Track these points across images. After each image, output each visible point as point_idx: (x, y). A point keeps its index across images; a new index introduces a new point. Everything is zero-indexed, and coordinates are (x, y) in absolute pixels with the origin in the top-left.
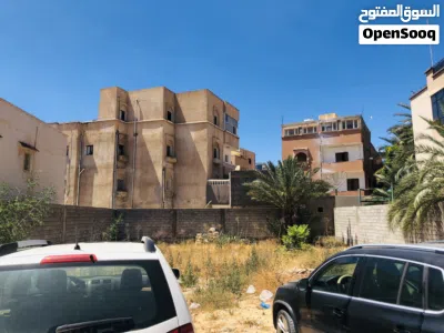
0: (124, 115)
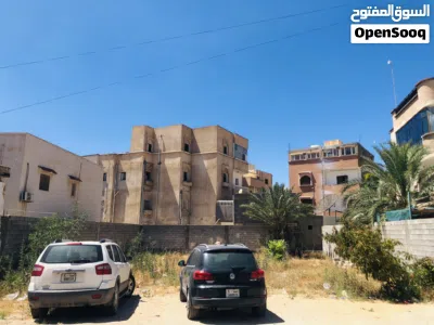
0: (151, 148)
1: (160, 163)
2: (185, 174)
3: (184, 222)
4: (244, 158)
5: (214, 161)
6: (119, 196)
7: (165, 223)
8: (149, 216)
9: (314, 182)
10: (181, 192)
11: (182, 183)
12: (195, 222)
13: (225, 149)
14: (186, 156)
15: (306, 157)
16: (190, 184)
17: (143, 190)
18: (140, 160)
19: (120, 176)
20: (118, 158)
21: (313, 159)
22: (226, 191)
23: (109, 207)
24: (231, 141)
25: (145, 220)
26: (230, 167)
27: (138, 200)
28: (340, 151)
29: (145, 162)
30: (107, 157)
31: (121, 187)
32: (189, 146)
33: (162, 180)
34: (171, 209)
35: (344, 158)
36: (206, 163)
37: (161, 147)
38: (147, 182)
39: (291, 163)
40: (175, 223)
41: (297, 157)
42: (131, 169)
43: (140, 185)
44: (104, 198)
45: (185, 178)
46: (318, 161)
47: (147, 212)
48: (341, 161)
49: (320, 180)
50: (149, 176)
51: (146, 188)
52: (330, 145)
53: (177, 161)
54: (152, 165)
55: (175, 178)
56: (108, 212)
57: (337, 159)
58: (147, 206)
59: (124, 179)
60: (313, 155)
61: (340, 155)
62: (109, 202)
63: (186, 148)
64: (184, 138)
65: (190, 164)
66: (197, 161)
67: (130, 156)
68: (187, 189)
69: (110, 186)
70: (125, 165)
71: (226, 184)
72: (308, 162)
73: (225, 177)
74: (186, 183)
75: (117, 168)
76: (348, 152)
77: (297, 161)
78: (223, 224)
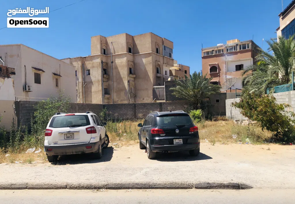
0: (105, 52)
1: (112, 62)
2: (130, 69)
3: (132, 101)
4: (170, 56)
5: (150, 58)
6: (87, 85)
7: (119, 102)
8: (108, 99)
9: (220, 70)
10: (129, 82)
11: (128, 76)
12: (140, 101)
13: (157, 50)
14: (130, 56)
15: (214, 52)
16: (134, 76)
17: (103, 81)
18: (98, 60)
19: (86, 72)
20: (83, 60)
21: (219, 54)
22: (159, 80)
23: (81, 94)
24: (161, 44)
25: (106, 101)
26: (161, 63)
27: (100, 88)
28: (238, 47)
29: (102, 62)
30: (77, 59)
31: (87, 80)
32: (132, 49)
33: (114, 74)
34: (123, 94)
35: (241, 52)
36: (144, 60)
37: (112, 51)
38: (105, 76)
39: (204, 58)
40: (126, 102)
41: (208, 53)
42: (93, 67)
43: (100, 78)
44: (77, 88)
45: (131, 72)
46: (222, 55)
47: (107, 96)
48: (239, 54)
49: (223, 69)
50: (105, 71)
51: (105, 80)
52: (231, 43)
53: (124, 60)
54: (107, 64)
55: (124, 72)
56: (81, 97)
57: (236, 53)
58: (106, 92)
59: (89, 74)
60: (219, 51)
61: (238, 50)
62: (81, 90)
63: (130, 50)
64: (127, 43)
65: (134, 62)
66: (138, 60)
67: (92, 58)
68: (133, 79)
69: (80, 80)
70: (89, 65)
71: (159, 75)
72: (216, 56)
73: (158, 70)
74: (131, 75)
75: (83, 66)
76: (244, 47)
77: (208, 56)
78: (158, 101)
